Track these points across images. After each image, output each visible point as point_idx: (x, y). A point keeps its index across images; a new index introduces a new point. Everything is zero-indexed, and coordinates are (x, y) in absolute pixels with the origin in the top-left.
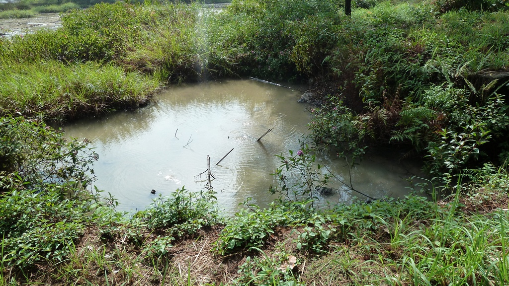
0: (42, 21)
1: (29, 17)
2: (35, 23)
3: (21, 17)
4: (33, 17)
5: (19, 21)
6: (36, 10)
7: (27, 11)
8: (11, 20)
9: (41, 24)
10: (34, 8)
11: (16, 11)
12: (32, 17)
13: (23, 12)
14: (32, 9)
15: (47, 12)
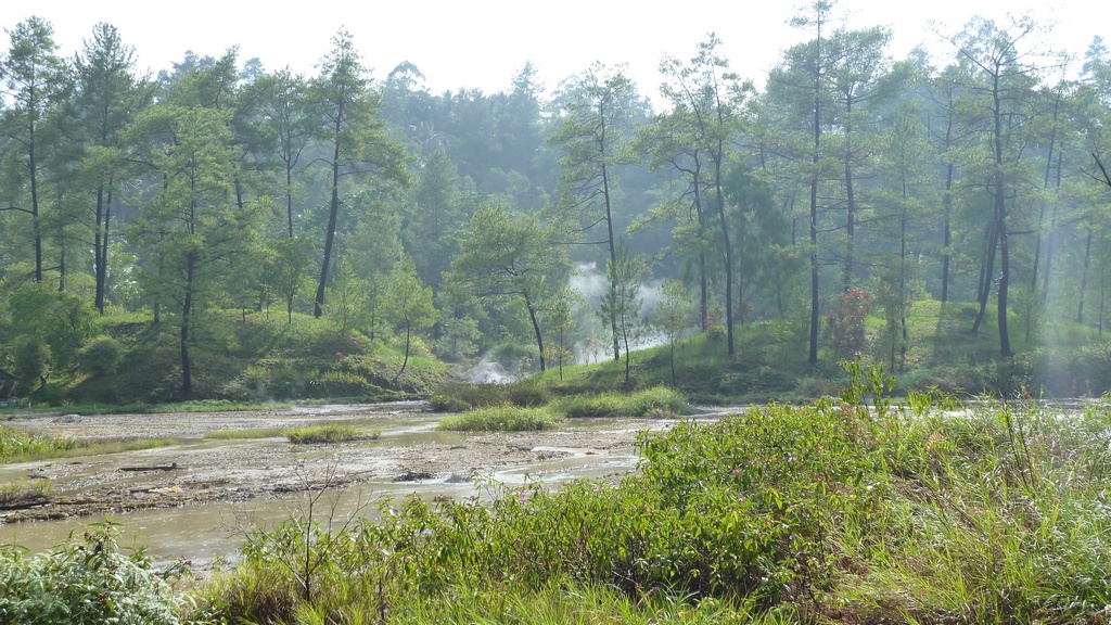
0: (573, 443)
1: (540, 427)
2: (551, 449)
3: (519, 428)
4: (550, 428)
5: (511, 438)
6: (561, 409)
7: (538, 410)
8: (489, 437)
9: (570, 450)
10: (556, 402)
11: (509, 411)
12: (546, 429)
13: (526, 413)
14: (551, 404)
15: (590, 413)
